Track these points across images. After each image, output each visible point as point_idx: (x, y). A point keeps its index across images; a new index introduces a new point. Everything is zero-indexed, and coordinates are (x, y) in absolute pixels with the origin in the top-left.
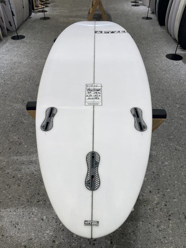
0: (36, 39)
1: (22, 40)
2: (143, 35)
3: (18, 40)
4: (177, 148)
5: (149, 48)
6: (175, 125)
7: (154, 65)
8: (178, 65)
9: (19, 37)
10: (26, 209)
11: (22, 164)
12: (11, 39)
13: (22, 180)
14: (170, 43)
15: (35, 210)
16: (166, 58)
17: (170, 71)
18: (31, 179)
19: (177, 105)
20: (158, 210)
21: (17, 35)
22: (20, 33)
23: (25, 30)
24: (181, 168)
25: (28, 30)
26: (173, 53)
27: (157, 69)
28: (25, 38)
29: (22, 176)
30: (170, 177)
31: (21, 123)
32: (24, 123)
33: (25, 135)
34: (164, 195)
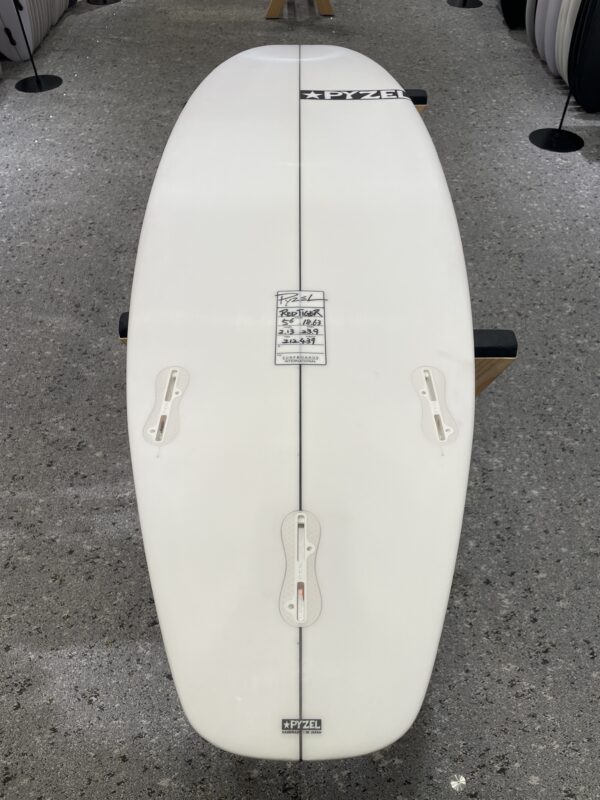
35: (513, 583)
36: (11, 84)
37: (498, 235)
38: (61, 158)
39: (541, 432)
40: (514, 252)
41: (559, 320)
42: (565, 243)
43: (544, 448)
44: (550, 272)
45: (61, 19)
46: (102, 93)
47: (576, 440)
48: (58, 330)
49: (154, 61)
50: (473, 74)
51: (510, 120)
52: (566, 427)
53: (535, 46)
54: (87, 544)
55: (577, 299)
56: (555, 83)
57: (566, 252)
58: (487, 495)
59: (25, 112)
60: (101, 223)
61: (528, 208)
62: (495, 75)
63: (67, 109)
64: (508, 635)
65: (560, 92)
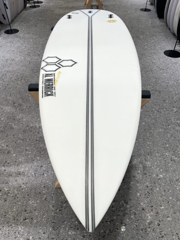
0: (30, 33)
1: (16, 34)
2: (141, 28)
3: (12, 35)
4: (173, 159)
5: (146, 44)
6: (172, 132)
7: (151, 63)
8: (176, 63)
9: (13, 31)
10: (12, 228)
11: (10, 176)
12: (4, 34)
13: (9, 194)
14: (169, 38)
15: (20, 228)
16: (164, 55)
17: (168, 70)
18: (18, 194)
19: (174, 109)
20: (150, 231)
21: (11, 29)
22: (14, 27)
23: (19, 23)
24: (176, 182)
25: (22, 23)
26: (172, 50)
27: (154, 68)
28: (19, 33)
29: (9, 189)
30: (164, 192)
31: (11, 128)
32: (13, 129)
33: (14, 142)
34: (158, 213)
35: (152, 210)
36: (3, 31)
37: (152, 84)
38: (16, 55)
39: (164, 154)
40: (157, 90)
41: (171, 114)
42: (174, 88)
43: (165, 159)
44: (169, 97)
45: (21, 12)
46: (31, 35)
47: (176, 157)
48: (7, 111)
49: (48, 26)
50: (147, 32)
51: (158, 47)
52: (173, 152)
53: (167, 24)
54: (6, 188)
55: (178, 107)
56: (173, 36)
57: (175, 91)
58: (145, 176)
59: (6, 40)
60: (25, 76)
61: (163, 76)
62: (154, 33)
63: (19, 40)
64: (149, 230)
65: (174, 38)
